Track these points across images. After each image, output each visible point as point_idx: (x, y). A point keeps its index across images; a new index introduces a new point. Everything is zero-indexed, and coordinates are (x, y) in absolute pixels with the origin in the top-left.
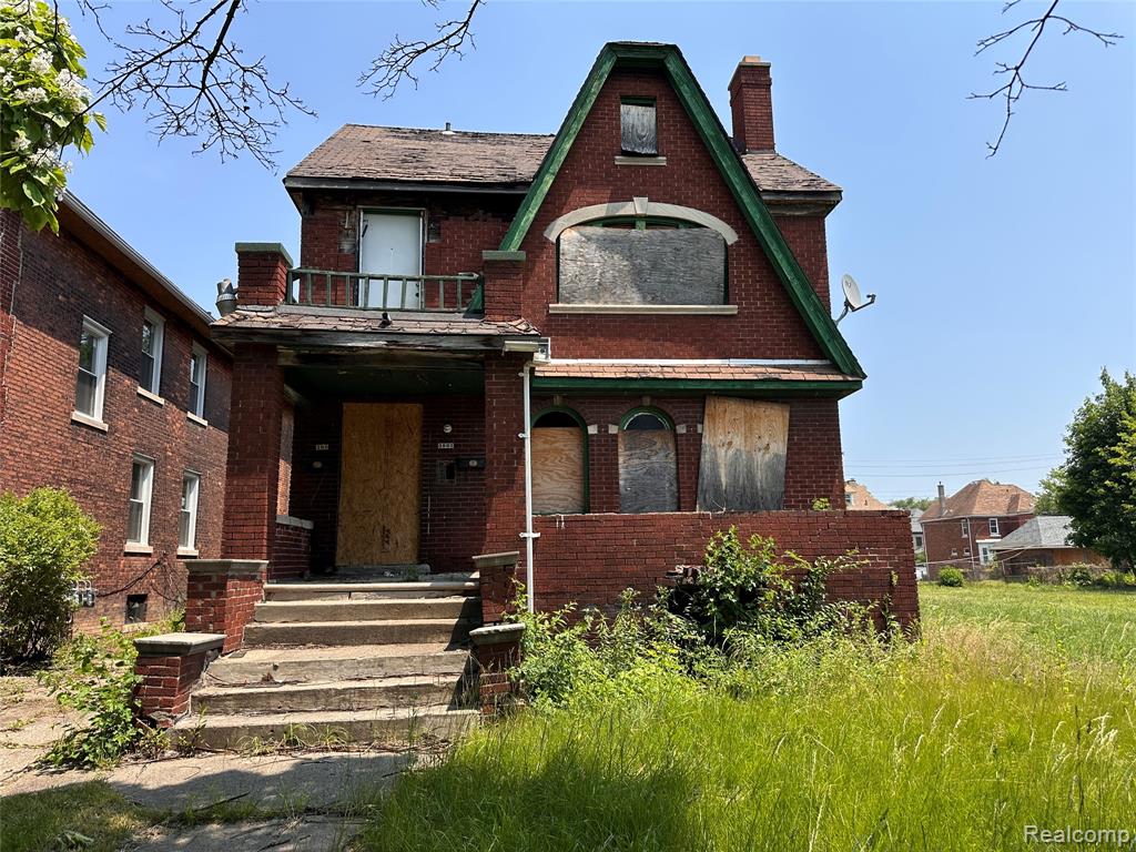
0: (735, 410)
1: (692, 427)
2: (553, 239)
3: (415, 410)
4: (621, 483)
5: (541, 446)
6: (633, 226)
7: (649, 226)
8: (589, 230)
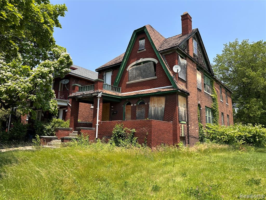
0: (156, 99)
1: (148, 103)
2: (128, 70)
3: (109, 104)
4: (137, 115)
5: (127, 109)
6: (141, 64)
7: (143, 63)
8: (133, 67)
